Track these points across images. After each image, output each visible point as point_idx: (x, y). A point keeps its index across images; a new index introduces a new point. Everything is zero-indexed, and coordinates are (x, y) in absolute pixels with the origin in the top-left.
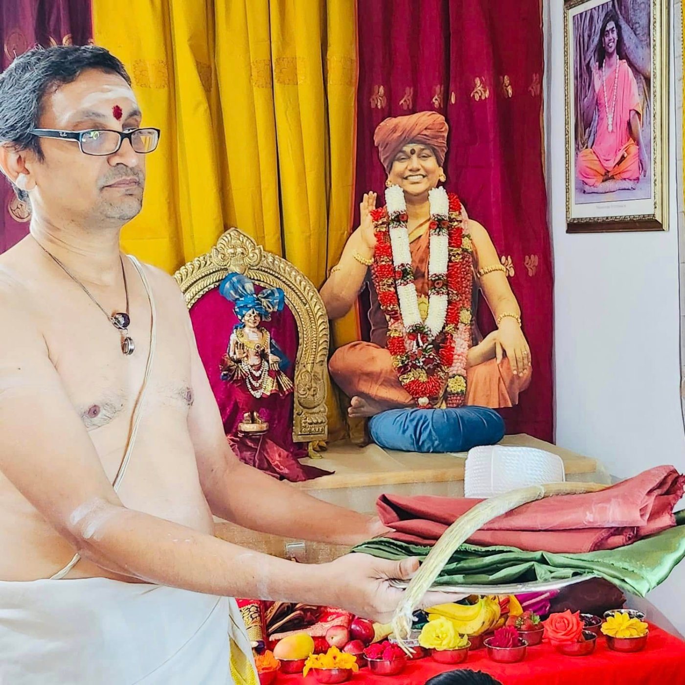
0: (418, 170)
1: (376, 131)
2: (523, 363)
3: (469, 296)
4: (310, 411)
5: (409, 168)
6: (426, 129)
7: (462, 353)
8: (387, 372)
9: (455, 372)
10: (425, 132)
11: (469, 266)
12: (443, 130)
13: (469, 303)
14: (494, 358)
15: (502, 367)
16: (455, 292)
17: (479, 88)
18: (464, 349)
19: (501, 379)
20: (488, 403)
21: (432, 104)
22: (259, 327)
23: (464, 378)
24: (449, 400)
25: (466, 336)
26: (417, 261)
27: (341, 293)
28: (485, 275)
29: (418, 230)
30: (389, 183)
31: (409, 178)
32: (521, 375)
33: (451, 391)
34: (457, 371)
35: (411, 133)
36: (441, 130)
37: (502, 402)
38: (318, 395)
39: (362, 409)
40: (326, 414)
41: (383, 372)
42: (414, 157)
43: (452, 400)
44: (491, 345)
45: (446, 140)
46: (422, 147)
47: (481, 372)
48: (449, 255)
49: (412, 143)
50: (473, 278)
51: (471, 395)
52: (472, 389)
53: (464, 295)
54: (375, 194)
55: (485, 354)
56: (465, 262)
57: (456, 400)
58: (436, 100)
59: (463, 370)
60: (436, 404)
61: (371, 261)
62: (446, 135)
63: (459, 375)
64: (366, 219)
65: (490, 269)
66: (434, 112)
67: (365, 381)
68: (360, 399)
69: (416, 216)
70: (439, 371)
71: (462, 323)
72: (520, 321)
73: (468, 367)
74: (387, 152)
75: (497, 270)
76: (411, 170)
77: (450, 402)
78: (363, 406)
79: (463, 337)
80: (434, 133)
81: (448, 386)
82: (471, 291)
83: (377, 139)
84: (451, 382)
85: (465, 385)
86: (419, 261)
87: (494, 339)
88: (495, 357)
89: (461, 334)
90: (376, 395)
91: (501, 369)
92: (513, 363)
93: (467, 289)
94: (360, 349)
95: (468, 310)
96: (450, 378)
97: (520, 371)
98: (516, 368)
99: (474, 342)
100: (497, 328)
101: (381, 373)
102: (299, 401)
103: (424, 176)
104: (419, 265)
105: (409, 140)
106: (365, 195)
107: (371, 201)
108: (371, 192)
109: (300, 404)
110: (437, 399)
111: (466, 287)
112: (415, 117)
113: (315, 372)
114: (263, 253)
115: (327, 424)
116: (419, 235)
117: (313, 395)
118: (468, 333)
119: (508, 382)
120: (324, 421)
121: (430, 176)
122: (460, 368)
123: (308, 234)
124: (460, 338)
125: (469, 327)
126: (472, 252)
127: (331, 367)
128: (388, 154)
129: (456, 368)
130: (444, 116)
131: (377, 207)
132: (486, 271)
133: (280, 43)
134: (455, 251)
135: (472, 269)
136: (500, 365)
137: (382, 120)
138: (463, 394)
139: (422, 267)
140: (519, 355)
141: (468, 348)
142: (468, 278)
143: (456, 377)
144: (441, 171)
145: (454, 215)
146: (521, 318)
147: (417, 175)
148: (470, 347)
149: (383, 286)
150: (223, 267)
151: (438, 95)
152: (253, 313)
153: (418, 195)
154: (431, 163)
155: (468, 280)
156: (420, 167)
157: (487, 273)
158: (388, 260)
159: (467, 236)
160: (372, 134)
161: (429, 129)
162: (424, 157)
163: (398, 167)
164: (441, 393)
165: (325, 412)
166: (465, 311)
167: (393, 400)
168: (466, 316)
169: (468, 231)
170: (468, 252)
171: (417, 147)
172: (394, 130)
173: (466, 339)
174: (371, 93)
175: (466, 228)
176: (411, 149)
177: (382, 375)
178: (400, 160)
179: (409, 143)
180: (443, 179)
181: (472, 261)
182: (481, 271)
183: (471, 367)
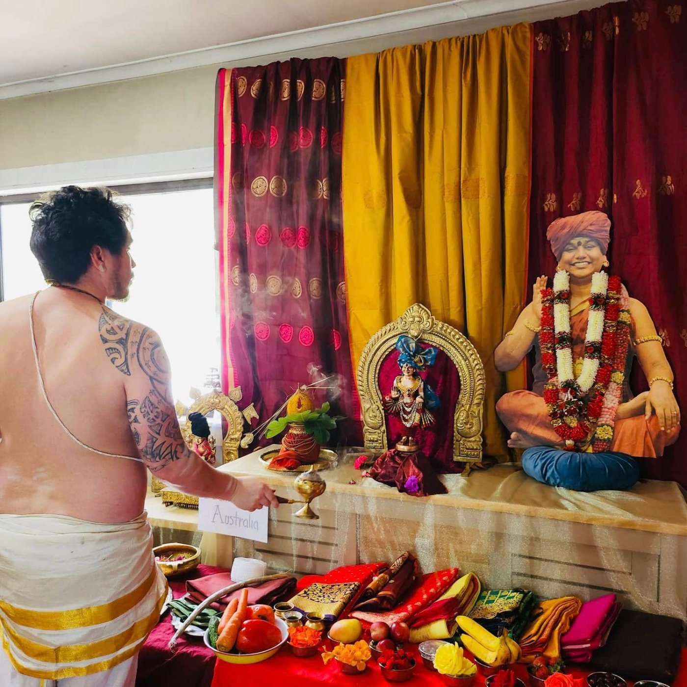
0: (584, 258)
1: (548, 229)
2: (672, 421)
3: (624, 361)
4: (467, 440)
5: (576, 256)
6: (591, 225)
7: (612, 407)
8: (543, 415)
9: (603, 422)
10: (590, 228)
11: (627, 336)
12: (606, 225)
13: (624, 366)
14: (643, 414)
15: (649, 423)
16: (606, 357)
17: (639, 188)
18: (614, 404)
19: (648, 434)
20: (633, 452)
21: (596, 205)
22: (415, 376)
23: (612, 428)
24: (596, 445)
25: (618, 394)
26: (578, 331)
27: (512, 352)
28: (641, 344)
29: (581, 305)
30: (558, 268)
31: (576, 264)
32: (669, 431)
33: (599, 437)
34: (606, 421)
35: (578, 228)
36: (605, 225)
37: (647, 452)
38: (474, 428)
39: (520, 442)
40: (481, 443)
41: (540, 415)
42: (581, 248)
43: (598, 445)
44: (641, 402)
45: (609, 233)
46: (586, 239)
47: (629, 424)
48: (604, 326)
49: (578, 237)
50: (629, 346)
51: (617, 443)
52: (619, 437)
53: (619, 360)
54: (547, 277)
55: (634, 409)
56: (622, 332)
57: (603, 445)
58: (601, 201)
59: (611, 421)
60: (584, 446)
61: (539, 329)
62: (609, 229)
63: (608, 425)
64: (538, 297)
65: (646, 339)
66: (598, 211)
67: (524, 421)
68: (518, 434)
69: (581, 295)
70: (585, 421)
71: (615, 382)
72: (672, 385)
73: (617, 419)
74: (557, 245)
75: (653, 340)
76: (577, 258)
77: (597, 446)
78: (520, 440)
79: (614, 394)
80: (598, 228)
81: (596, 433)
82: (626, 356)
83: (549, 235)
84: (599, 430)
85: (612, 434)
86: (580, 330)
87: (645, 399)
88: (645, 413)
89: (613, 392)
90: (532, 433)
91: (648, 425)
92: (661, 421)
93: (622, 355)
94: (523, 396)
95: (621, 372)
96: (599, 426)
97: (668, 427)
98: (664, 425)
99: (625, 399)
100: (648, 389)
101: (538, 416)
102: (457, 431)
103: (589, 263)
104: (580, 334)
105: (575, 235)
106: (538, 278)
107: (543, 282)
108: (543, 276)
109: (459, 433)
110: (585, 442)
111: (622, 353)
112: (581, 216)
113: (472, 411)
114: (435, 321)
115: (482, 451)
116: (583, 309)
117: (470, 428)
118: (619, 391)
119: (654, 437)
120: (479, 448)
121: (595, 263)
122: (609, 419)
123: (480, 308)
124: (612, 394)
125: (621, 386)
126: (630, 324)
127: (498, 407)
128: (558, 246)
129: (605, 419)
130: (607, 214)
131: (547, 287)
132: (643, 340)
133: (466, 169)
134: (610, 323)
135: (629, 338)
136: (648, 422)
137: (554, 220)
138: (610, 442)
139: (582, 335)
140: (668, 413)
141: (618, 404)
142: (624, 346)
143: (604, 427)
144: (605, 258)
145: (612, 293)
146: (673, 383)
147: (583, 262)
148: (620, 403)
149: (544, 349)
150: (404, 331)
151: (602, 197)
152: (407, 365)
153: (583, 277)
154: (596, 252)
155: (625, 348)
156: (586, 256)
157: (643, 342)
158: (549, 329)
159: (626, 311)
160: (545, 231)
161: (593, 225)
162: (589, 247)
163: (567, 256)
164: (589, 438)
165: (480, 442)
166: (618, 373)
167: (545, 438)
168: (619, 377)
169: (627, 307)
170: (626, 324)
171: (583, 240)
172: (563, 227)
173: (618, 396)
174: (544, 200)
175: (626, 304)
176: (578, 241)
177: (539, 418)
178: (569, 250)
179: (575, 237)
180: (606, 264)
181: (630, 332)
182: (638, 340)
183: (620, 419)
